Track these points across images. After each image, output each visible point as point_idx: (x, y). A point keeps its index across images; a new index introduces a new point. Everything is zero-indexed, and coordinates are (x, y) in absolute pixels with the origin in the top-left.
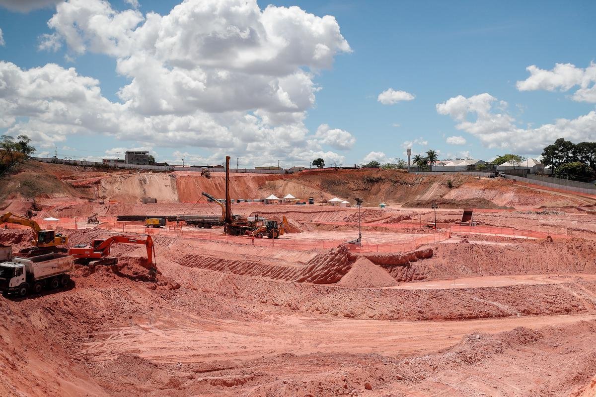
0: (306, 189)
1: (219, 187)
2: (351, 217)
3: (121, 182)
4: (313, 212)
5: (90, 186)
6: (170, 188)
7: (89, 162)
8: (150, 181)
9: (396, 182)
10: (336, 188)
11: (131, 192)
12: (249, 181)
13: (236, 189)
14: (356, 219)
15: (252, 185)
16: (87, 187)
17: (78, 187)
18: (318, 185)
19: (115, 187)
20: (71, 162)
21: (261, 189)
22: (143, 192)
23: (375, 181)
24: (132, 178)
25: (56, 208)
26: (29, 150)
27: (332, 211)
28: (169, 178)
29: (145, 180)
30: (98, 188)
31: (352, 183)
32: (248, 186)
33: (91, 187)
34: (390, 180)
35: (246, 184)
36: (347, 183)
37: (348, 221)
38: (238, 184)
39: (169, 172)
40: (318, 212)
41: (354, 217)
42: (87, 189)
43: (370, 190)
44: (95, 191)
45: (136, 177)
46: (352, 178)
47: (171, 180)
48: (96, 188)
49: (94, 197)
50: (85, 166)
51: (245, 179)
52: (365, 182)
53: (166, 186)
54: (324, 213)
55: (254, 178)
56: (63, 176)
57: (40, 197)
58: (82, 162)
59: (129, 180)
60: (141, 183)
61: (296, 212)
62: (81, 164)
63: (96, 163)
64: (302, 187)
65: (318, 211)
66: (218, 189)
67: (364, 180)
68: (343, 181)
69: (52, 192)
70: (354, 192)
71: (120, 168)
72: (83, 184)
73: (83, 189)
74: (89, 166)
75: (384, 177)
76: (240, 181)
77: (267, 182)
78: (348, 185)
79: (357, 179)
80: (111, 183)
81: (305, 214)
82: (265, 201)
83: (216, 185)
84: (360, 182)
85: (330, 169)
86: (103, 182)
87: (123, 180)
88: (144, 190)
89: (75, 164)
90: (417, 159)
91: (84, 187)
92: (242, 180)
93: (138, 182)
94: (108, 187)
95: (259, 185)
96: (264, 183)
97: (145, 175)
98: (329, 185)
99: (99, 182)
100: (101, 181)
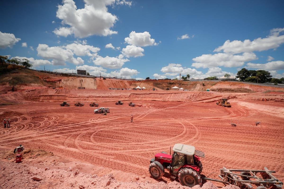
0: (148, 86)
2: (192, 96)
3: (71, 80)
4: (165, 94)
5: (56, 81)
6: (93, 84)
8: (85, 81)
9: (180, 84)
10: (159, 86)
11: (75, 85)
12: (126, 82)
13: (121, 85)
14: (195, 98)
15: (127, 84)
17: (49, 82)
18: (152, 85)
19: (68, 83)
20: (50, 72)
21: (131, 85)
22: (81, 85)
23: (172, 84)
24: (77, 79)
25: (26, 90)
26: (29, 66)
28: (93, 80)
29: (82, 80)
30: (60, 82)
37: (190, 98)
39: (94, 78)
41: (193, 96)
42: (54, 83)
43: (170, 87)
44: (58, 84)
45: (79, 79)
46: (164, 82)
47: (94, 81)
48: (58, 83)
49: (57, 87)
50: (56, 74)
51: (124, 82)
54: (173, 94)
55: (128, 82)
56: (44, 77)
57: (21, 85)
58: (55, 72)
59: (75, 80)
60: (80, 81)
63: (62, 73)
67: (168, 83)
69: (30, 83)
70: (165, 87)
72: (52, 81)
73: (52, 83)
74: (58, 74)
75: (175, 83)
76: (122, 82)
77: (133, 83)
78: (162, 85)
79: (165, 83)
82: (135, 89)
83: (113, 83)
84: (167, 84)
85: (154, 80)
87: (72, 80)
88: (81, 84)
89: (52, 73)
90: (183, 78)
91: (52, 82)
94: (65, 82)
95: (130, 84)
96: (132, 83)
97: (83, 79)
98: (156, 85)
99: (61, 80)
100: (62, 80)
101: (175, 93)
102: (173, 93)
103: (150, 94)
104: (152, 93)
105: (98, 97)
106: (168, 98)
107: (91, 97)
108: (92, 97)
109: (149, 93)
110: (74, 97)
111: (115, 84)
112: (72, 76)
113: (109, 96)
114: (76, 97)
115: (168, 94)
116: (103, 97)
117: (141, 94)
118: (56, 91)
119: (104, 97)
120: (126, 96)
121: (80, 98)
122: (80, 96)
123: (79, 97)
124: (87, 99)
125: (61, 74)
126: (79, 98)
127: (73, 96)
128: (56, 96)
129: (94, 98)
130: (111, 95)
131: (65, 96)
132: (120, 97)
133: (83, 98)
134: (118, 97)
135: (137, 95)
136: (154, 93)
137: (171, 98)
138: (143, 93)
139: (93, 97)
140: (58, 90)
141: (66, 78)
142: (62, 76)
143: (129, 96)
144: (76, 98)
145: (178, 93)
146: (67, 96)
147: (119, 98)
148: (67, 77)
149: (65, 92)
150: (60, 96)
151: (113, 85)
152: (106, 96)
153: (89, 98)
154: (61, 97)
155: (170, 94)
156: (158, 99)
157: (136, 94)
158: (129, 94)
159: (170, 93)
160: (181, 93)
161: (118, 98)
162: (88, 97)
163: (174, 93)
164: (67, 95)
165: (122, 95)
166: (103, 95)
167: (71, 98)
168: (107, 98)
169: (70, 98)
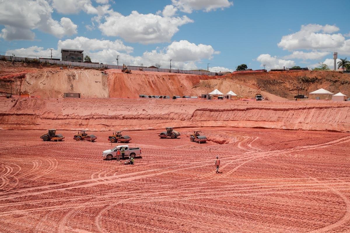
0: (243, 88)
1: (152, 84)
3: (47, 77)
4: (292, 109)
6: (100, 85)
7: (18, 58)
8: (79, 77)
9: (336, 81)
10: (272, 87)
11: (57, 87)
12: (183, 79)
13: (170, 87)
15: (186, 83)
16: (9, 81)
18: (254, 85)
19: (40, 82)
21: (196, 87)
22: (70, 88)
23: (311, 82)
24: (60, 73)
27: (326, 108)
28: (101, 74)
29: (74, 76)
30: (21, 82)
31: (287, 83)
32: (183, 85)
33: (14, 81)
34: (328, 80)
35: (180, 82)
36: (282, 83)
38: (171, 82)
39: (102, 70)
40: (300, 109)
42: (9, 84)
43: (307, 90)
44: (17, 85)
45: (65, 73)
46: (287, 78)
47: (103, 77)
48: (19, 83)
49: (15, 92)
50: (14, 61)
51: (179, 77)
52: (300, 82)
53: (96, 82)
54: (313, 110)
55: (188, 77)
58: (11, 57)
59: (56, 75)
60: (69, 78)
61: (262, 109)
62: (10, 59)
63: (26, 59)
64: (238, 85)
65: (300, 107)
66: (151, 87)
67: (299, 80)
68: (279, 81)
70: (291, 92)
71: (51, 64)
72: (4, 78)
73: (3, 83)
74: (18, 61)
75: (320, 78)
76: (174, 79)
77: (201, 81)
78: (283, 85)
79: (292, 79)
80: (36, 77)
81: (278, 112)
82: (207, 97)
83: (149, 82)
84: (295, 82)
85: (259, 71)
86: (28, 77)
87: (50, 75)
88: (72, 86)
90: (343, 63)
92: (176, 79)
93: (67, 77)
94: (33, 82)
95: (194, 84)
96: (198, 82)
97: (75, 71)
98: (265, 85)
99: (23, 77)
100: (26, 75)
101: (321, 108)
102: (313, 108)
103: (247, 109)
104: (253, 109)
105: (112, 118)
106: (299, 120)
107: (95, 117)
108: (98, 118)
109: (245, 108)
110: (56, 117)
111: (154, 84)
112: (49, 67)
113: (141, 116)
114: (58, 119)
115: (300, 110)
116: (124, 118)
117: (224, 110)
118: (13, 104)
119: (127, 118)
120: (185, 116)
121: (70, 120)
122: (68, 115)
123: (66, 117)
124: (84, 122)
125: (24, 62)
126: (67, 121)
127: (52, 116)
128: (13, 115)
129: (103, 121)
130: (144, 112)
131: (34, 116)
132: (167, 119)
133: (75, 120)
134: (162, 119)
135: (212, 113)
136: (258, 109)
137: (308, 121)
138: (229, 108)
139: (100, 118)
140: (17, 101)
141: (35, 71)
142: (25, 67)
143: (192, 116)
144: (60, 122)
145: (328, 108)
146: (38, 116)
147: (165, 121)
148: (38, 68)
149: (33, 104)
150: (23, 116)
151: (150, 88)
152: (131, 117)
153: (91, 122)
154: (24, 118)
155: (305, 111)
156: (270, 123)
157: (211, 111)
158: (191, 112)
159: (305, 107)
160: (338, 107)
161: (162, 121)
162: (88, 117)
163: (317, 108)
164: (37, 112)
165: (173, 114)
166: (126, 113)
167: (48, 121)
168: (135, 121)
169: (44, 121)
